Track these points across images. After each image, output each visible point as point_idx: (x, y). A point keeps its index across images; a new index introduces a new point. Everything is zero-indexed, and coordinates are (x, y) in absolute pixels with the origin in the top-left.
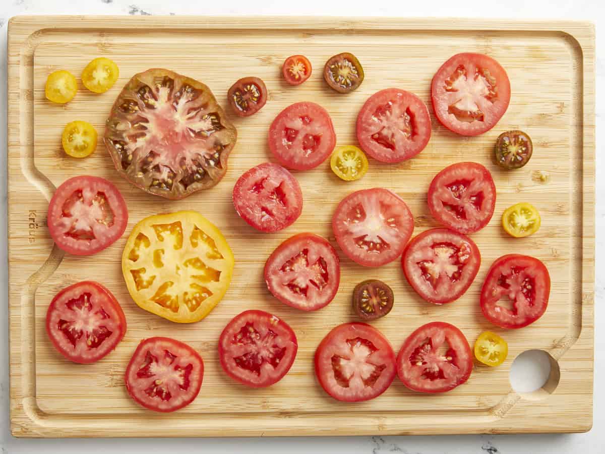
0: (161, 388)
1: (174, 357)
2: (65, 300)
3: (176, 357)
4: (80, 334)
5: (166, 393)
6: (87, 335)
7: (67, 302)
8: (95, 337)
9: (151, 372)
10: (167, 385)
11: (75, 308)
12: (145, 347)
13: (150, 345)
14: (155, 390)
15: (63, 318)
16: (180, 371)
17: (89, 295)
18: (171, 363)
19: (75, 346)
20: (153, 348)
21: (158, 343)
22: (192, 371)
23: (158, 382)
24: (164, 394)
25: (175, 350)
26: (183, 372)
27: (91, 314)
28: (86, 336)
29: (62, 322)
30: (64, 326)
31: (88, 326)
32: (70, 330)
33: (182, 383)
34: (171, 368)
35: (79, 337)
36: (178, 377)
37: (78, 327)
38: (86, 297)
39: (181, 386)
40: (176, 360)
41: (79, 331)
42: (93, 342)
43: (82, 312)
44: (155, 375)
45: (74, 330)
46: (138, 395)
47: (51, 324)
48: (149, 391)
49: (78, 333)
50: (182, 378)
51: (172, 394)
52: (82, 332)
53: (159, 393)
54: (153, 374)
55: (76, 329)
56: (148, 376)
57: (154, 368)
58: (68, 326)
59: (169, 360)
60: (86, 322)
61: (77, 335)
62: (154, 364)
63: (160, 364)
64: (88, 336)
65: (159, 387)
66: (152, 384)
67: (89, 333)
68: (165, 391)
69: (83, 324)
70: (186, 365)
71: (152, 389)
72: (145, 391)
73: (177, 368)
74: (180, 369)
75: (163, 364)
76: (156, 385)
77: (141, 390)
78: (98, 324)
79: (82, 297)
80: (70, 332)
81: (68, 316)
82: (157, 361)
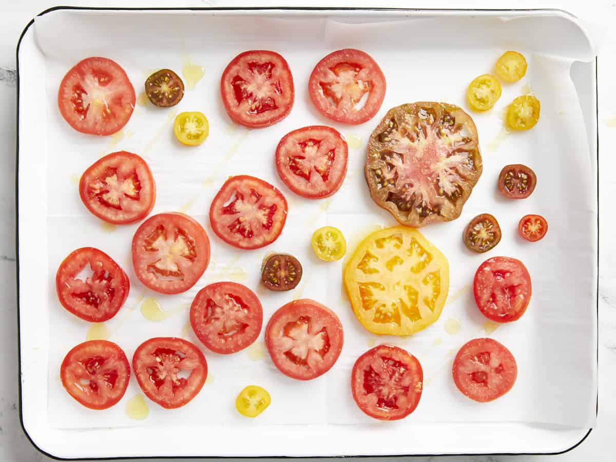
0: (244, 226)
1: (259, 197)
2: (250, 60)
3: (261, 196)
4: (249, 95)
5: (248, 231)
6: (255, 99)
7: (250, 62)
8: (261, 104)
9: (235, 209)
10: (250, 223)
11: (256, 71)
12: (233, 184)
13: (237, 182)
14: (237, 227)
15: (240, 75)
16: (265, 210)
17: (273, 66)
18: (257, 202)
19: (239, 104)
20: (239, 186)
21: (246, 182)
22: (276, 212)
23: (241, 219)
24: (247, 232)
25: (261, 190)
26: (267, 211)
27: (268, 83)
28: (253, 99)
29: (238, 78)
30: (238, 82)
31: (259, 93)
32: (242, 88)
33: (265, 223)
34: (255, 207)
35: (247, 97)
36: (262, 216)
37: (250, 88)
38: (269, 67)
39: (264, 226)
40: (261, 199)
41: (249, 92)
42: (257, 108)
43: (260, 78)
44: (239, 212)
45: (245, 89)
46: (220, 230)
47: (228, 75)
48: (232, 227)
49: (248, 94)
50: (266, 217)
51: (255, 232)
52: (251, 95)
53: (241, 231)
54: (237, 211)
55: (248, 90)
56: (233, 213)
57: (239, 205)
58: (242, 84)
59: (254, 198)
60: (259, 87)
61: (246, 95)
62: (240, 201)
63: (245, 201)
64: (255, 101)
65: (242, 224)
66: (236, 221)
67: (257, 99)
68: (248, 229)
69: (256, 87)
70: (270, 205)
71: (234, 226)
72: (229, 227)
73: (261, 207)
74: (264, 208)
75: (249, 202)
76: (240, 223)
77: (223, 226)
78: (269, 94)
79: (266, 65)
80: (241, 90)
81: (245, 75)
82: (243, 199)
